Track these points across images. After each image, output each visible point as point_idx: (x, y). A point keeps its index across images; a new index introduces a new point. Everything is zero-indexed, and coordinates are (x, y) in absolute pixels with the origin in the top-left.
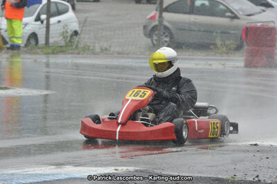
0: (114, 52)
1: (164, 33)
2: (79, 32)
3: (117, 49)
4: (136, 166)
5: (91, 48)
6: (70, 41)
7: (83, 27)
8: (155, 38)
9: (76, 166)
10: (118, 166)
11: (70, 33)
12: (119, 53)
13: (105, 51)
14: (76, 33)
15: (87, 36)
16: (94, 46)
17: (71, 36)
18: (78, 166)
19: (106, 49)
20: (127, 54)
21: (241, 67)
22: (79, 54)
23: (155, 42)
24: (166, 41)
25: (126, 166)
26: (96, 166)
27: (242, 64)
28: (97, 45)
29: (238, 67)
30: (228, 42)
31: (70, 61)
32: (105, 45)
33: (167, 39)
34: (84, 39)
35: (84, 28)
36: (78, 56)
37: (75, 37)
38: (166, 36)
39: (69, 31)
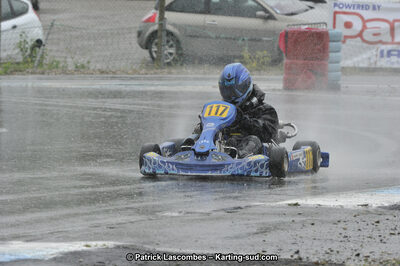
0: (94, 70)
1: (168, 42)
2: (44, 41)
3: (99, 66)
4: (117, 240)
5: (61, 65)
6: (30, 56)
7: (49, 34)
8: (154, 49)
9: (27, 241)
10: (91, 240)
11: (30, 43)
12: (102, 72)
13: (81, 69)
14: (39, 43)
15: (55, 48)
16: (65, 62)
17: (33, 48)
18: (31, 241)
19: (83, 67)
20: (114, 73)
21: (279, 90)
22: (43, 73)
23: (155, 55)
24: (171, 54)
25: (103, 240)
26: (58, 240)
27: (280, 86)
28: (69, 60)
29: (274, 90)
30: (259, 54)
31: (30, 84)
32: (82, 60)
33: (172, 51)
34: (51, 51)
35: (50, 36)
36: (42, 76)
37: (37, 49)
38: (171, 46)
39: (28, 40)
